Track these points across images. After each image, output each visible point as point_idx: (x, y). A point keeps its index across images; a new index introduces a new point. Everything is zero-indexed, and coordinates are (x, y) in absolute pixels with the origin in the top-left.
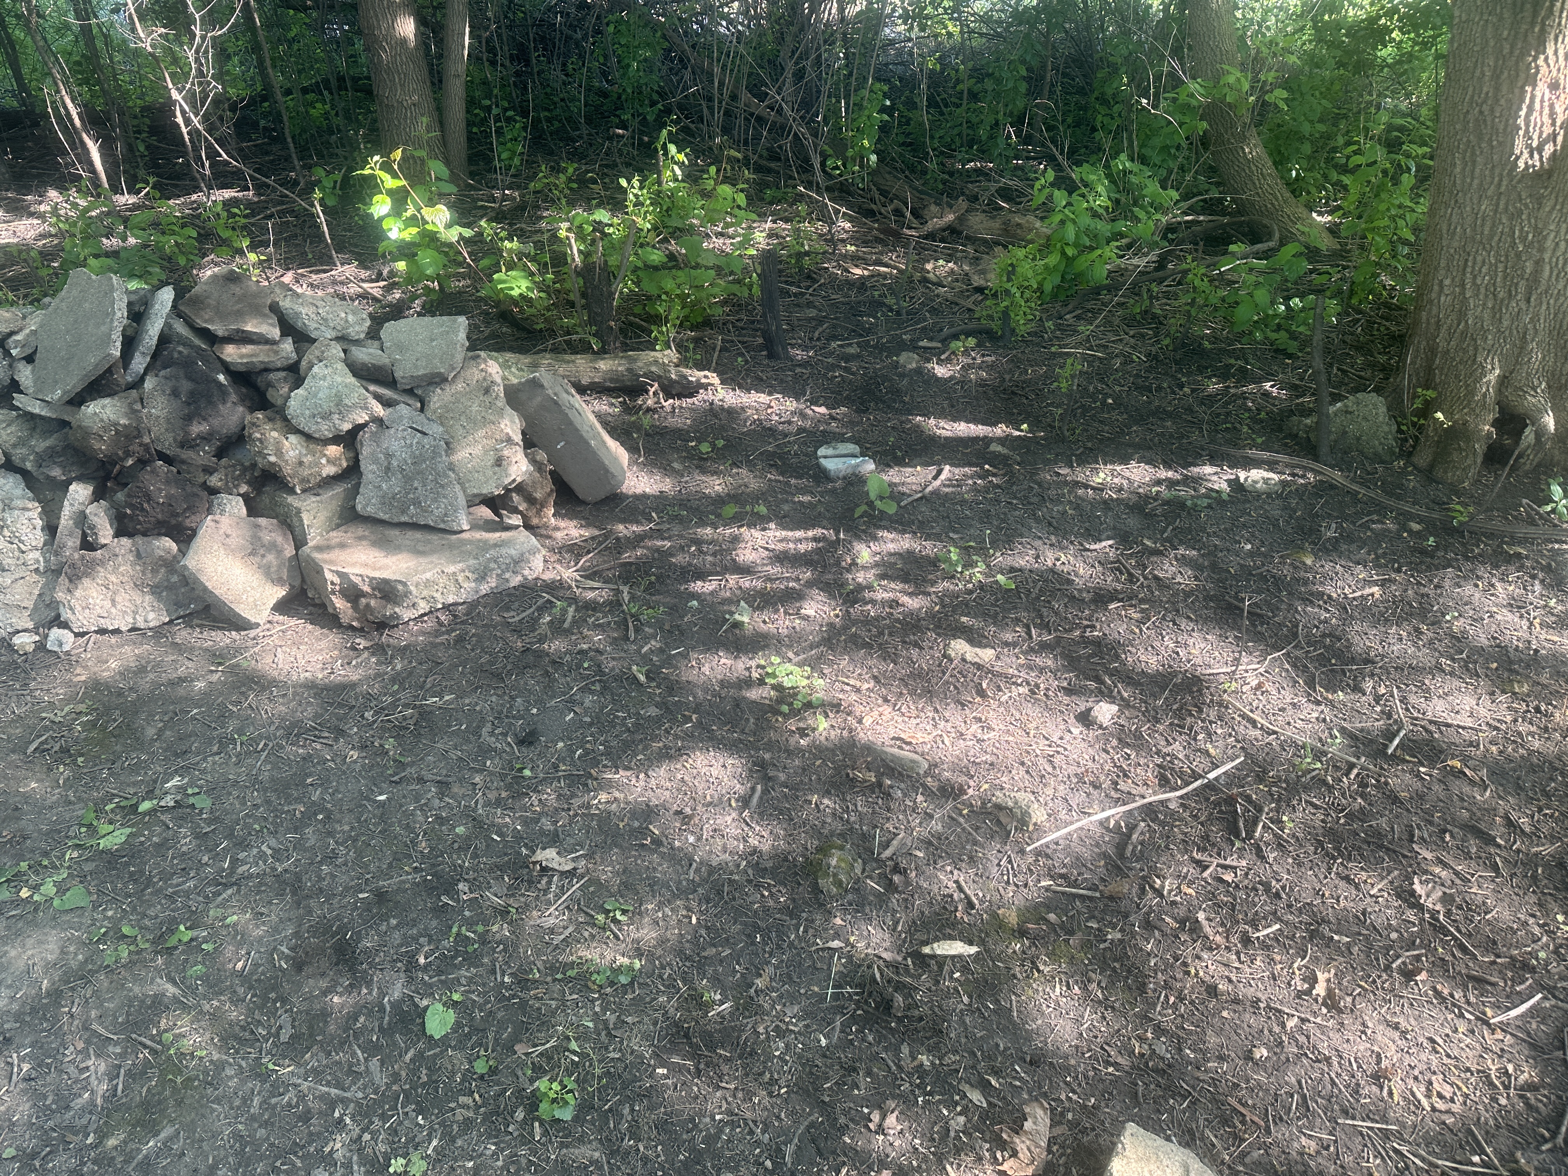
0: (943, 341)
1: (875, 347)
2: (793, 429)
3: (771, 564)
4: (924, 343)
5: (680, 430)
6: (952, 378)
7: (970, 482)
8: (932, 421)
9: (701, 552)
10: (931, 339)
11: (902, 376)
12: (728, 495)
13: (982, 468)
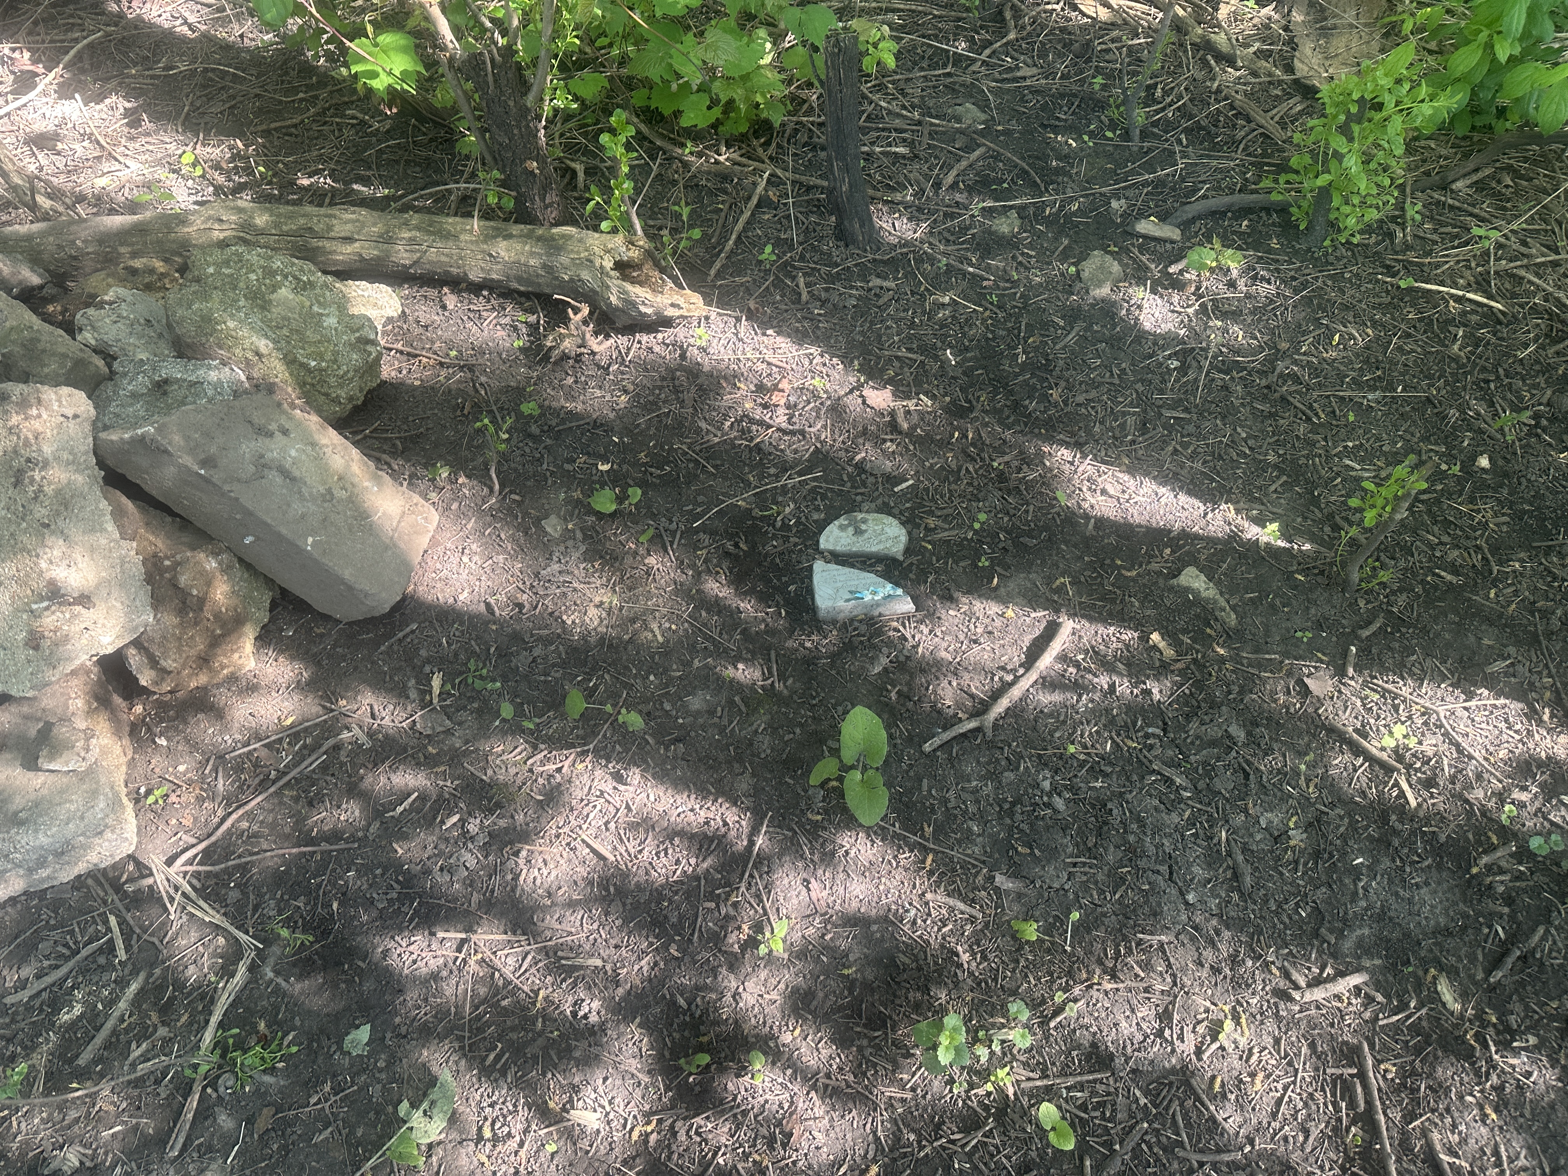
0: (1185, 226)
1: (1050, 222)
2: (806, 450)
3: (586, 903)
4: (1147, 226)
5: (596, 424)
6: (1169, 339)
7: (1103, 681)
8: (1087, 467)
9: (465, 833)
10: (1163, 218)
11: (1073, 315)
12: (602, 639)
13: (1144, 638)
